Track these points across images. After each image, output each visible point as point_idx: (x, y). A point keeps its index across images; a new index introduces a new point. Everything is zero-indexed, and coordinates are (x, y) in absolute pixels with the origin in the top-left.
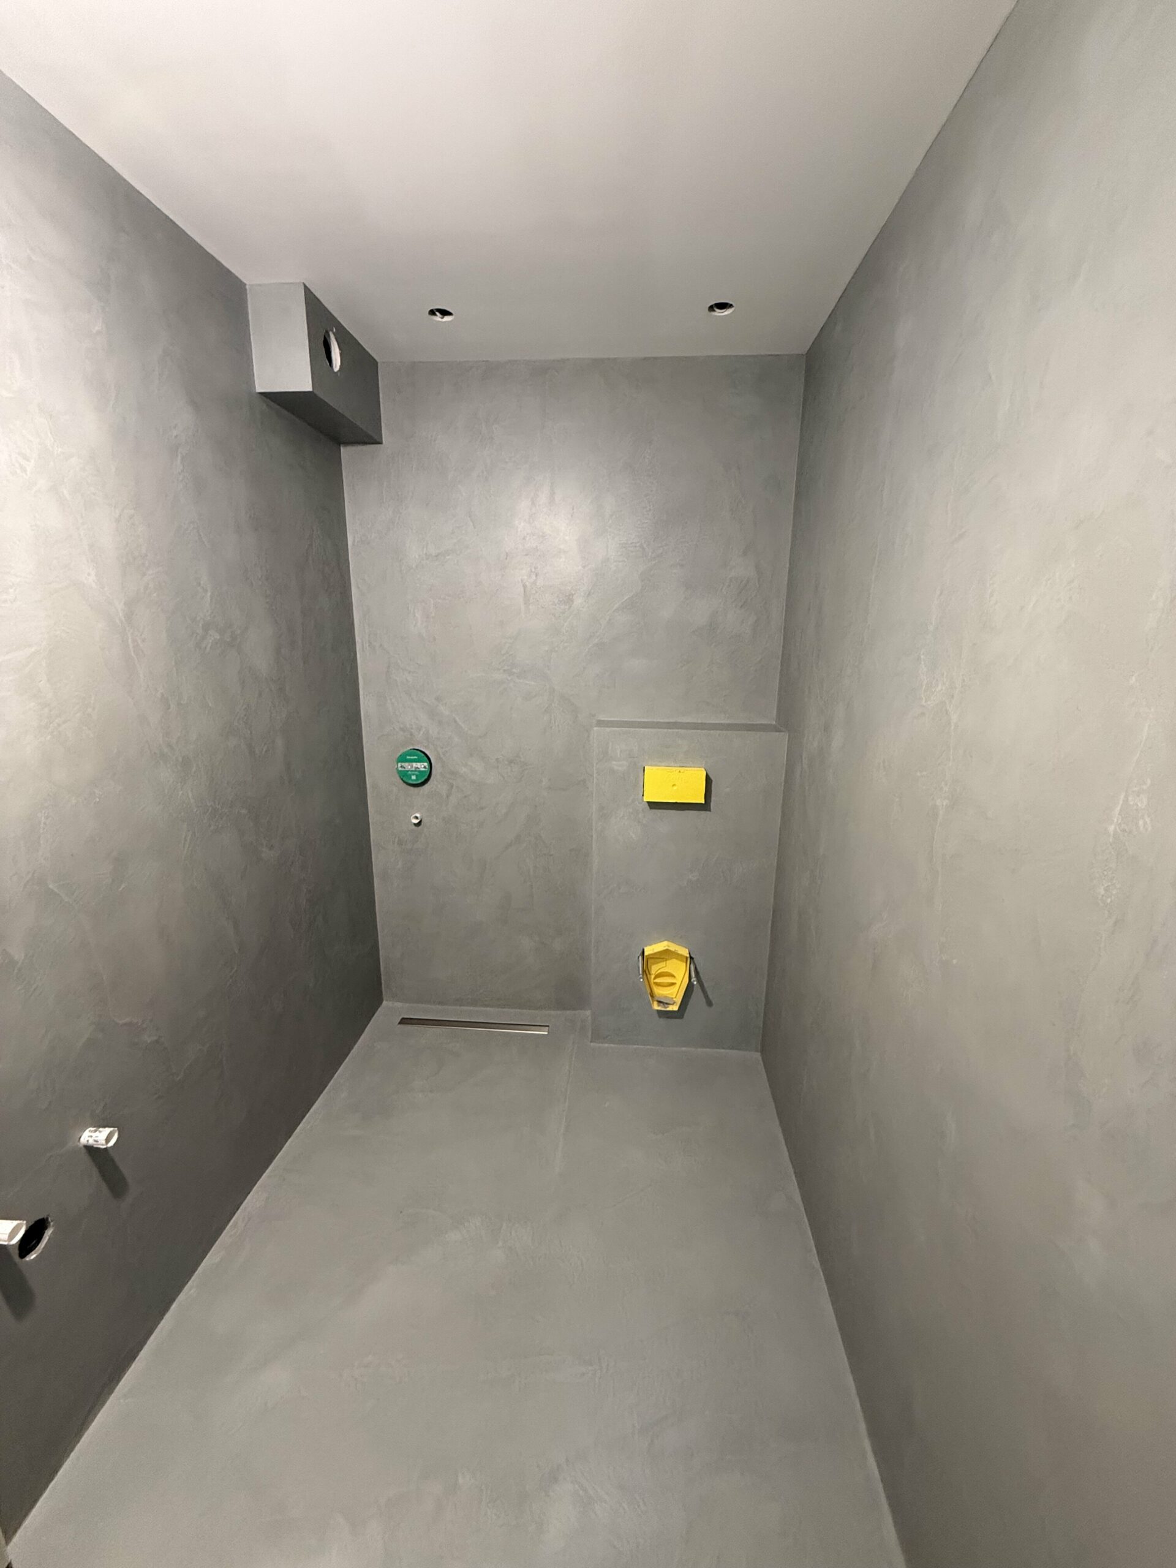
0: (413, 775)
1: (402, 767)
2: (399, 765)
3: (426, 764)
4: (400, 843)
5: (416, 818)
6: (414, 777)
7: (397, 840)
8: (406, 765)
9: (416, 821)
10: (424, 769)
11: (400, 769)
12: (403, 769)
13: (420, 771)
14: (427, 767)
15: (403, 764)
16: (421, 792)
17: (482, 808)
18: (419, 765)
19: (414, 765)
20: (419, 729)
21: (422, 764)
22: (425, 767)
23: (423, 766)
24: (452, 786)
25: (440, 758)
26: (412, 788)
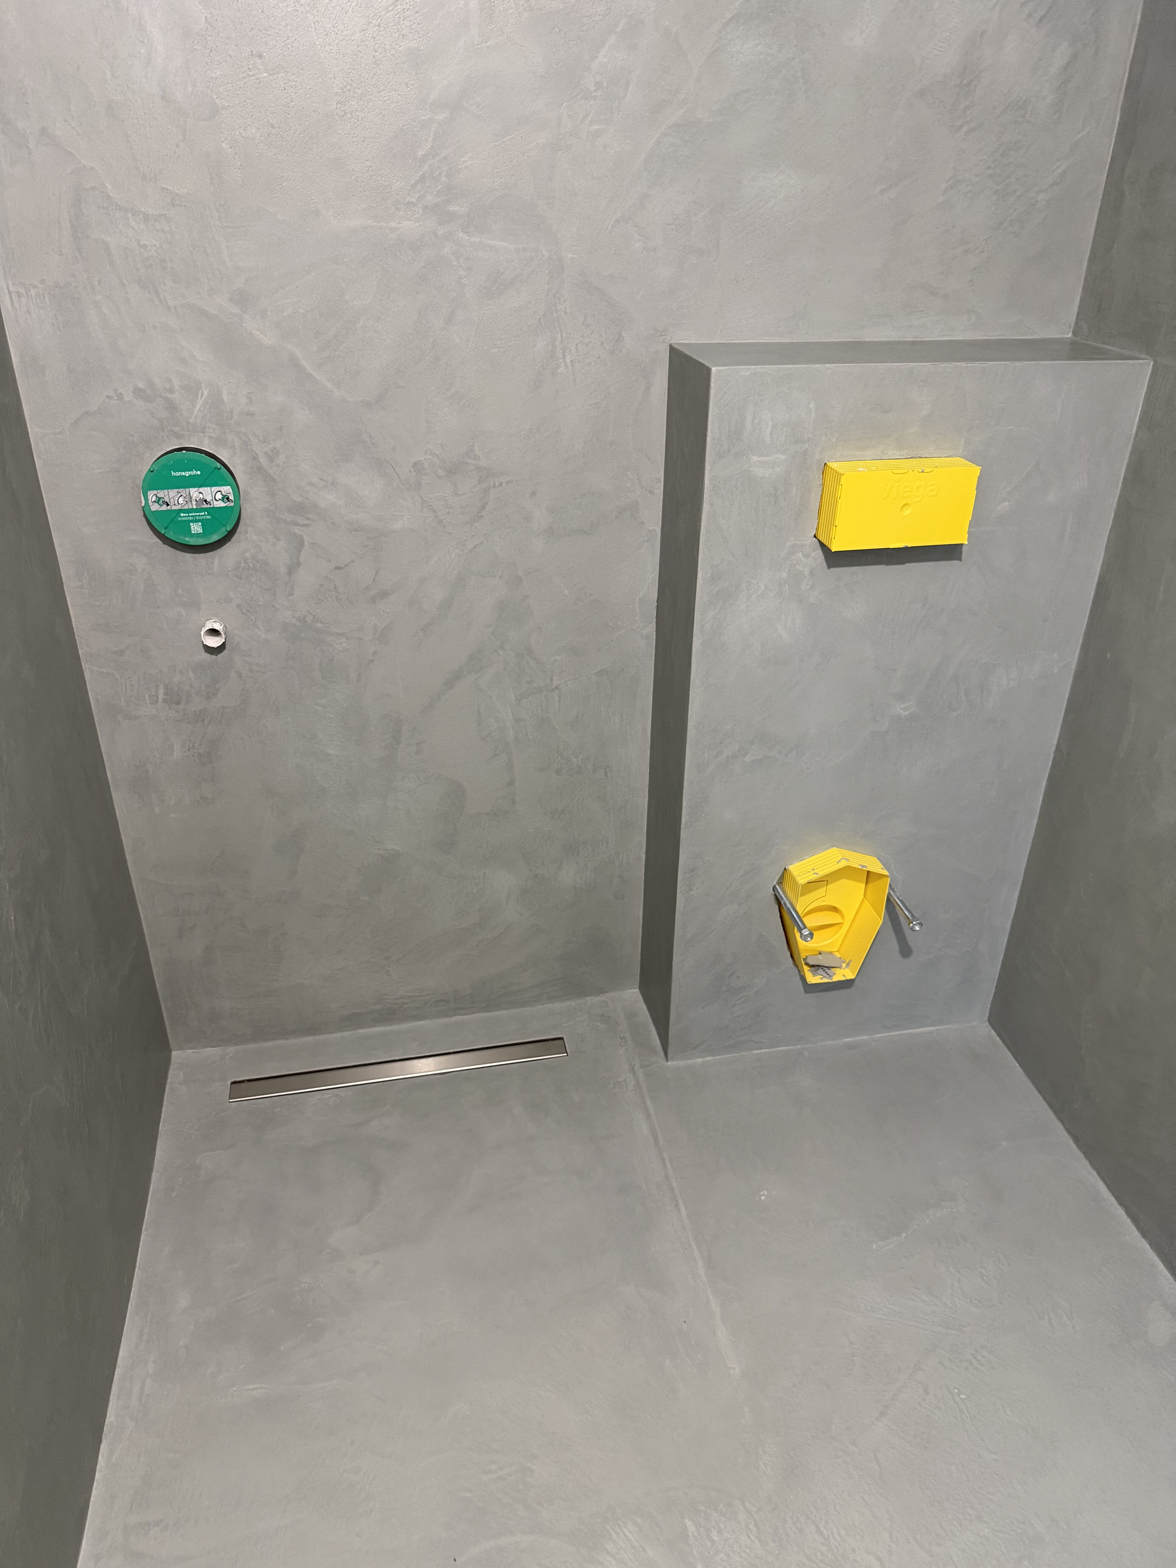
0: (195, 521)
1: (158, 500)
2: (152, 496)
3: (227, 489)
4: (174, 698)
5: (214, 632)
6: (196, 528)
7: (161, 691)
8: (170, 495)
9: (214, 642)
10: (222, 504)
11: (155, 507)
12: (164, 508)
13: (213, 511)
14: (231, 497)
15: (161, 494)
16: (216, 562)
17: (384, 594)
18: (207, 493)
19: (194, 492)
20: (192, 389)
21: (215, 489)
22: (226, 498)
23: (219, 496)
24: (301, 544)
25: (260, 468)
26: (188, 556)
